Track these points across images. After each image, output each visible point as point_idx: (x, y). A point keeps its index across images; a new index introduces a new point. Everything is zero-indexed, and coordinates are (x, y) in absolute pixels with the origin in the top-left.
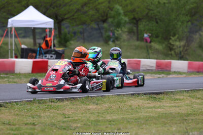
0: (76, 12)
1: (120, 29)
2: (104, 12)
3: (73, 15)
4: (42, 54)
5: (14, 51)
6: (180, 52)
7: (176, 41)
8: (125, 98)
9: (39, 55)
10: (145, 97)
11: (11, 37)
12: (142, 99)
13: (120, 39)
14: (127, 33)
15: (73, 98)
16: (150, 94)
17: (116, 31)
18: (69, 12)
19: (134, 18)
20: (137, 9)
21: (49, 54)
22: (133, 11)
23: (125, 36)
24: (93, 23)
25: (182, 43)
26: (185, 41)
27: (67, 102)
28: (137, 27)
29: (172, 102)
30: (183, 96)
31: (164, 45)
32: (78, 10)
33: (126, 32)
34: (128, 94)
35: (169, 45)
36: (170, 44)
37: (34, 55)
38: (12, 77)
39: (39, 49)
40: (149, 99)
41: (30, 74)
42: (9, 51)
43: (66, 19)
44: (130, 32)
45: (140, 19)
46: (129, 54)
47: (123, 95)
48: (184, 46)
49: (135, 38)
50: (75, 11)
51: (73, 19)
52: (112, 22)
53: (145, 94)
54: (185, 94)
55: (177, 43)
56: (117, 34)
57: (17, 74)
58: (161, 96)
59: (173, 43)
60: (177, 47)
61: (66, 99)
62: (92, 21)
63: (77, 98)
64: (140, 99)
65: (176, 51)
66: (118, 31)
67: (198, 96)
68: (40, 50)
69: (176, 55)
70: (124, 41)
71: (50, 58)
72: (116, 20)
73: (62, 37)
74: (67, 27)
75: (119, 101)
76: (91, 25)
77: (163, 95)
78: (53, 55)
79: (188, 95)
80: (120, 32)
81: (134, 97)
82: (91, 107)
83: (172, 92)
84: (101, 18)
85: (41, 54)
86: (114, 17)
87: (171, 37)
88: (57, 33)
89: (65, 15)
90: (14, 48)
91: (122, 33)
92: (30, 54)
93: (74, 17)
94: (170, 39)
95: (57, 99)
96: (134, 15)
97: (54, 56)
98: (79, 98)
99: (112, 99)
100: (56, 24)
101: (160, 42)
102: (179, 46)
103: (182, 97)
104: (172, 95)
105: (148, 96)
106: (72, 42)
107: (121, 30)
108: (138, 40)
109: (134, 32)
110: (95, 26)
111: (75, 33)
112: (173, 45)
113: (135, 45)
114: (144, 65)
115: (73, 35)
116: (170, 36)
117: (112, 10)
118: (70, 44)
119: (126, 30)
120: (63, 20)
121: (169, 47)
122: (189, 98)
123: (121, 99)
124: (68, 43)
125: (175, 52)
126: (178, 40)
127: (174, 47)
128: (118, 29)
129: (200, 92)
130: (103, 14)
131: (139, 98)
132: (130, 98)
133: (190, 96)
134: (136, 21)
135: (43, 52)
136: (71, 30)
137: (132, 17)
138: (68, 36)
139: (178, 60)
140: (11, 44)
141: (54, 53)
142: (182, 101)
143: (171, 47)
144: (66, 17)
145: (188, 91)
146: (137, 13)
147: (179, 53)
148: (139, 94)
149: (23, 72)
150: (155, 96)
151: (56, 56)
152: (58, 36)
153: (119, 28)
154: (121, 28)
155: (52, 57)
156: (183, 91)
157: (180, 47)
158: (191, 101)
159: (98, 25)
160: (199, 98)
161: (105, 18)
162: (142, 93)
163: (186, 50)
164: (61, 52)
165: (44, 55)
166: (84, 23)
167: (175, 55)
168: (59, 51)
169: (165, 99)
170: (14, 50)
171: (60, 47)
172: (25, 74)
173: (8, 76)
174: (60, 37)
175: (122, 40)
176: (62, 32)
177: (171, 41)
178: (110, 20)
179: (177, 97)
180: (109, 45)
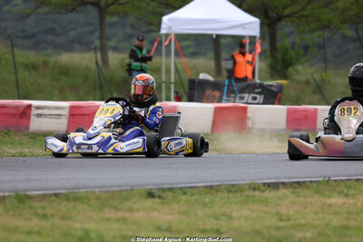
0: (309, 1)
3: (303, 9)
4: (234, 92)
5: (172, 86)
9: (229, 95)
15: (299, 183)
18: (293, 2)
21: (249, 93)
27: (284, 191)
37: (217, 94)
39: (227, 82)
41: (207, 134)
42: (164, 86)
43: (287, 16)
51: (303, 16)
61: (284, 184)
62: (343, 22)
63: (305, 182)
68: (230, 84)
71: (250, 101)
73: (279, 55)
74: (288, 35)
76: (342, 30)
78: (258, 96)
85: (230, 92)
88: (267, 47)
89: (285, 8)
90: (173, 79)
92: (208, 92)
93: (304, 13)
95: (264, 184)
97: (260, 98)
100: (266, 28)
106: (300, 68)
110: (350, 33)
111: (306, 48)
115: (301, 52)
118: (296, 70)
120: (280, 18)
124: (291, 69)
135: (236, 89)
136: (298, 40)
138: (292, 53)
140: (168, 71)
144: (286, 12)
151: (265, 98)
152: (268, 53)
155: (254, 98)
159: (356, 30)
164: (274, 89)
165: (239, 95)
166: (325, 26)
168: (272, 86)
170: (175, 83)
171: (272, 77)
174: (273, 56)
176: (278, 45)
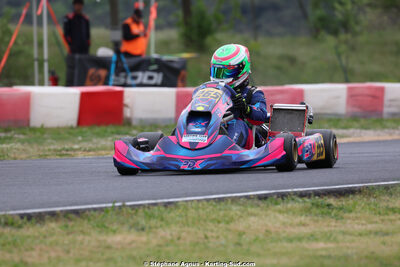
4: (124, 70)
5: (46, 65)
8: (235, 209)
9: (117, 74)
10: (299, 204)
11: (40, 23)
12: (287, 211)
16: (317, 194)
21: (144, 70)
29: (377, 218)
34: (248, 197)
37: (103, 73)
38: (22, 137)
39: (114, 58)
40: (307, 211)
41: (72, 128)
42: (36, 64)
53: (302, 195)
57: (34, 130)
58: (349, 201)
64: (280, 212)
68: (119, 60)
71: (145, 81)
73: (194, 21)
75: (213, 220)
78: (155, 75)
82: (118, 238)
83: (387, 187)
85: (120, 70)
90: (46, 56)
92: (92, 71)
97: (158, 78)
99: (192, 213)
104: (386, 197)
105: (310, 201)
114: (391, 100)
124: (209, 39)
132: (249, 210)
135: (126, 66)
140: (40, 44)
141: (155, 67)
148: (283, 196)
149: (52, 123)
150: (332, 201)
151: (165, 77)
155: (151, 78)
162: (295, 193)
164: (176, 65)
165: (130, 74)
168: (172, 61)
169: (358, 208)
170: (49, 61)
172: (58, 128)
173: (9, 135)
174: (186, 23)
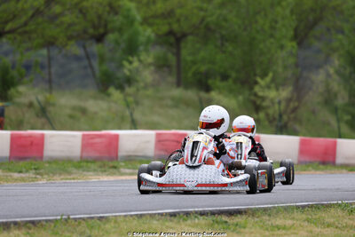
0: (33, 16)
1: (135, 59)
2: (100, 17)
3: (26, 24)
6: (281, 116)
7: (268, 87)
8: (155, 224)
10: (202, 220)
12: (196, 226)
13: (137, 81)
14: (152, 68)
15: (33, 222)
16: (213, 213)
17: (125, 63)
18: (15, 17)
19: (171, 33)
20: (178, 11)
22: (169, 14)
23: (148, 75)
24: (72, 42)
25: (285, 93)
26: (290, 88)
27: (17, 232)
28: (178, 54)
29: (267, 233)
30: (293, 219)
31: (241, 98)
32: (37, 12)
33: (150, 64)
34: (162, 214)
35: (253, 98)
36: (256, 95)
40: (211, 226)
43: (9, 32)
44: (161, 65)
45: (184, 35)
46: (156, 118)
47: (151, 215)
48: (289, 100)
49: (172, 79)
50: (30, 13)
51: (26, 32)
52: (117, 42)
53: (202, 214)
54: (297, 215)
55: (272, 94)
56: (130, 71)
58: (238, 219)
59: (261, 94)
60: (272, 101)
61: (16, 223)
62: (70, 38)
63: (40, 221)
64: (190, 226)
65: (271, 112)
66: (131, 63)
67: (327, 220)
69: (270, 122)
70: (146, 87)
72: (126, 36)
76: (68, 48)
77: (244, 217)
79: (304, 216)
80: (136, 64)
81: (175, 220)
83: (265, 209)
84: (91, 31)
86: (120, 30)
87: (259, 79)
89: (6, 22)
91: (142, 66)
93: (27, 28)
94: (256, 83)
96: (170, 24)
98: (47, 221)
101: (231, 91)
102: (277, 100)
103: (289, 222)
104: (266, 217)
105: (210, 219)
106: (21, 89)
107: (140, 61)
108: (179, 84)
109: (169, 67)
110: (78, 51)
111: (28, 67)
112: (263, 99)
113: (173, 99)
115: (23, 70)
116: (255, 75)
117: (116, 13)
118: (17, 92)
119: (150, 60)
121: (254, 103)
122: (306, 223)
123: (146, 226)
124: (12, 91)
125: (267, 115)
126: (273, 85)
127: (264, 104)
128: (130, 58)
129: (332, 210)
130: (96, 21)
131: (189, 222)
132: (167, 224)
133: (308, 221)
134: (174, 40)
136: (18, 57)
137: (165, 29)
138: (14, 73)
139: (276, 134)
142: (289, 232)
143: (258, 102)
144: (8, 27)
145: (303, 207)
146: (178, 21)
147: (277, 116)
148: (187, 214)
150: (224, 218)
153: (133, 56)
154: (138, 56)
156: (292, 208)
157: (280, 103)
158: (311, 232)
159: (84, 47)
160: (329, 226)
161: (101, 31)
162: (196, 212)
163: (295, 110)
166: (50, 43)
167: (267, 123)
169: (249, 225)
175: (142, 84)
177: (257, 89)
178: (111, 37)
179: (279, 222)
180: (109, 95)
